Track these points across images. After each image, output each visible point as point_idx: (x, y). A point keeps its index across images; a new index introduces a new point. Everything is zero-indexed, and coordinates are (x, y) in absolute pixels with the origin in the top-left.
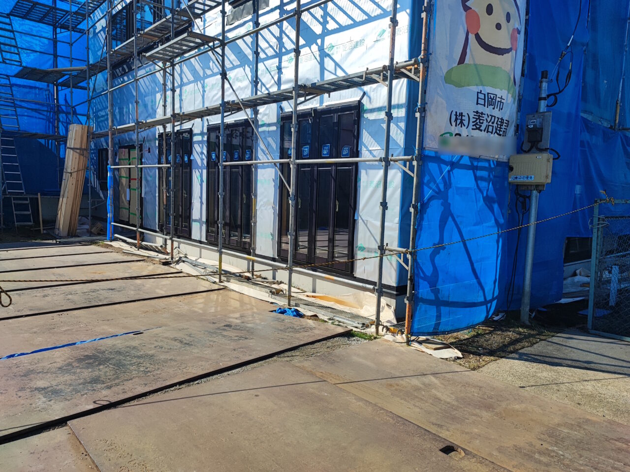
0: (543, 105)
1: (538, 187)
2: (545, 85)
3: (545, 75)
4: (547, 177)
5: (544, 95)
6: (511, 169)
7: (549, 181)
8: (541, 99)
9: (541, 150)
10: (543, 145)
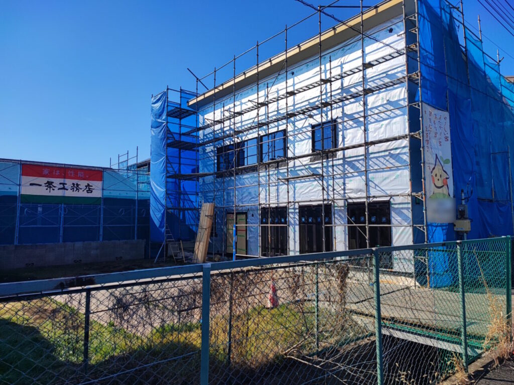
0: (463, 202)
1: (466, 232)
2: (463, 195)
3: (462, 191)
4: (469, 228)
5: (463, 198)
6: (455, 225)
7: (470, 230)
8: (462, 200)
9: (466, 219)
10: (465, 216)
